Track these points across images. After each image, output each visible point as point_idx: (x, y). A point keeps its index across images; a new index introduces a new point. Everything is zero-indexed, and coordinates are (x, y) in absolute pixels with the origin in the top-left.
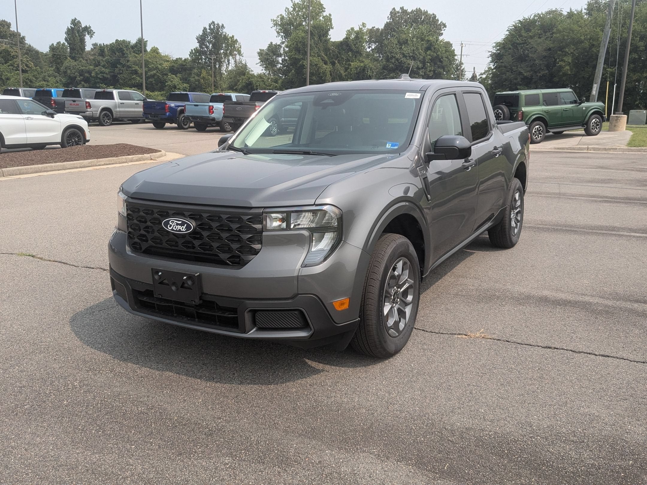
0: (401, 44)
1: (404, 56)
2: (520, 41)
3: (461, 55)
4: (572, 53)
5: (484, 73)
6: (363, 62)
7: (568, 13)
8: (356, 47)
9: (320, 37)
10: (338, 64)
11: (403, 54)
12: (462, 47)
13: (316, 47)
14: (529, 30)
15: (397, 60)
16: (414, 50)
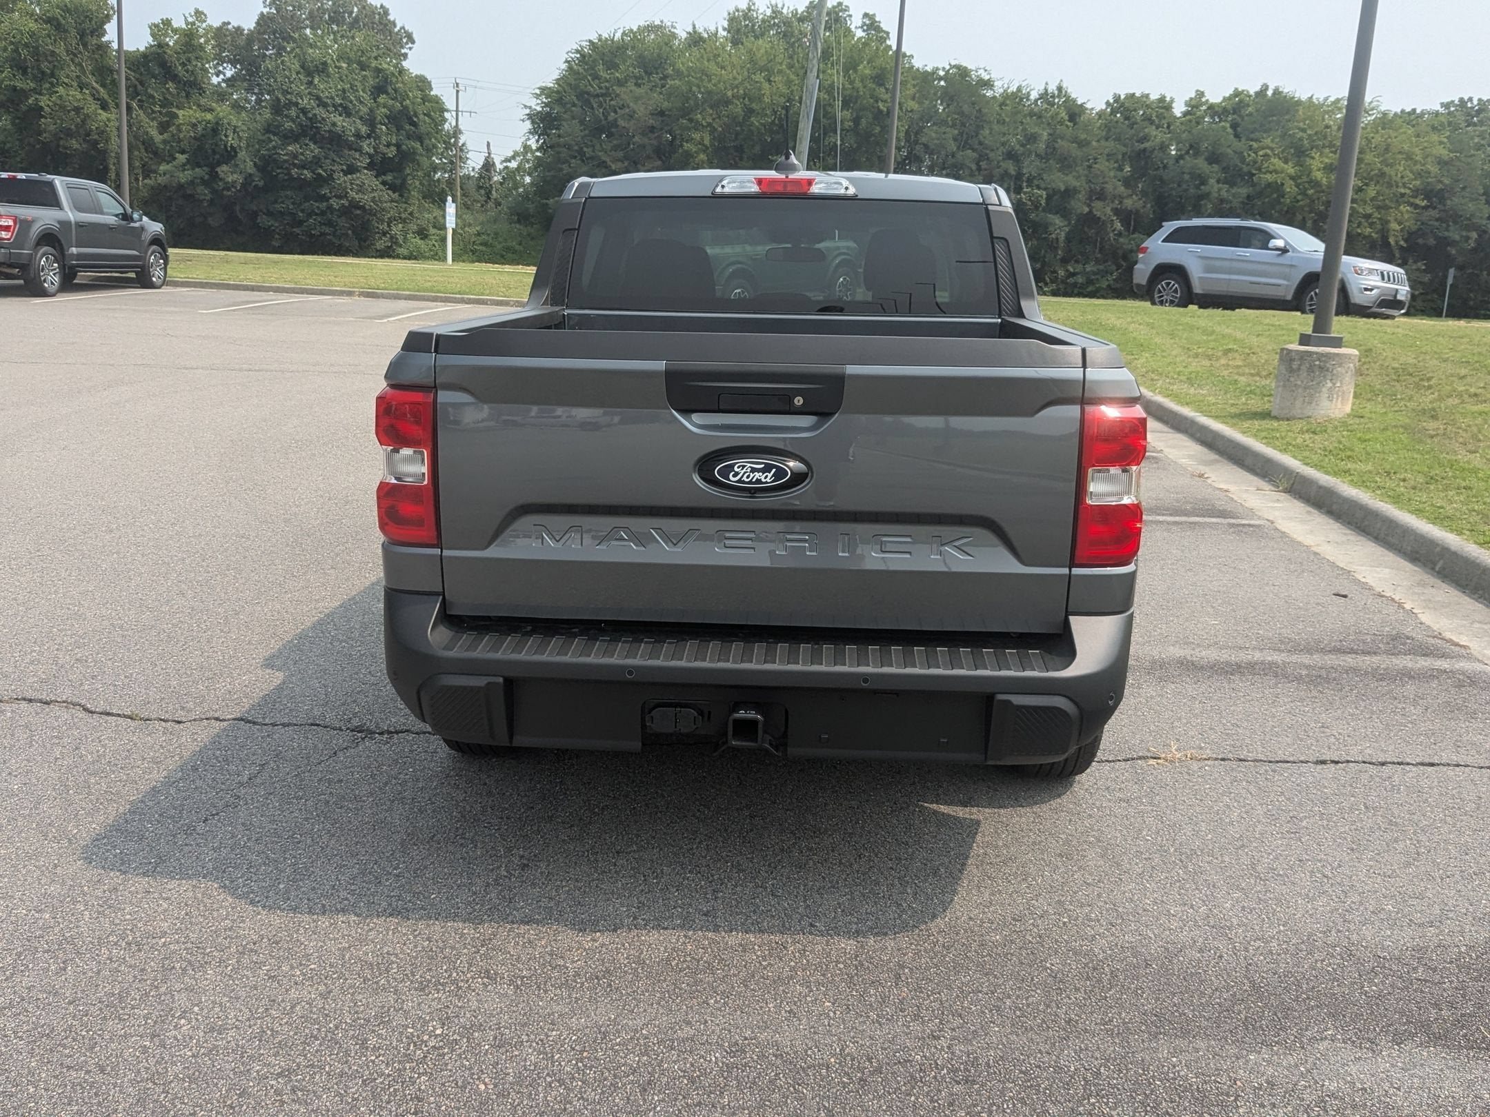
0: (309, 74)
1: (322, 104)
2: (594, 88)
3: (457, 111)
4: (709, 125)
5: (513, 157)
6: (211, 110)
7: (689, 33)
8: (187, 71)
9: (82, 35)
10: (141, 112)
11: (318, 98)
12: (458, 91)
13: (72, 60)
14: (611, 66)
15: (304, 111)
16: (344, 91)
